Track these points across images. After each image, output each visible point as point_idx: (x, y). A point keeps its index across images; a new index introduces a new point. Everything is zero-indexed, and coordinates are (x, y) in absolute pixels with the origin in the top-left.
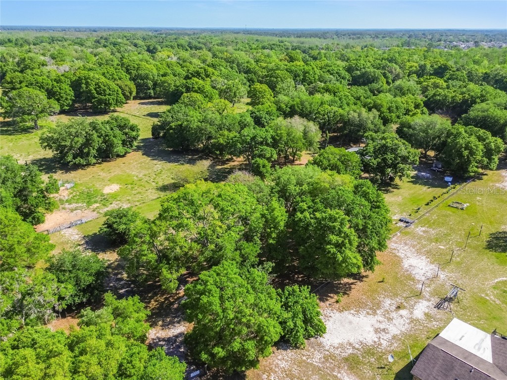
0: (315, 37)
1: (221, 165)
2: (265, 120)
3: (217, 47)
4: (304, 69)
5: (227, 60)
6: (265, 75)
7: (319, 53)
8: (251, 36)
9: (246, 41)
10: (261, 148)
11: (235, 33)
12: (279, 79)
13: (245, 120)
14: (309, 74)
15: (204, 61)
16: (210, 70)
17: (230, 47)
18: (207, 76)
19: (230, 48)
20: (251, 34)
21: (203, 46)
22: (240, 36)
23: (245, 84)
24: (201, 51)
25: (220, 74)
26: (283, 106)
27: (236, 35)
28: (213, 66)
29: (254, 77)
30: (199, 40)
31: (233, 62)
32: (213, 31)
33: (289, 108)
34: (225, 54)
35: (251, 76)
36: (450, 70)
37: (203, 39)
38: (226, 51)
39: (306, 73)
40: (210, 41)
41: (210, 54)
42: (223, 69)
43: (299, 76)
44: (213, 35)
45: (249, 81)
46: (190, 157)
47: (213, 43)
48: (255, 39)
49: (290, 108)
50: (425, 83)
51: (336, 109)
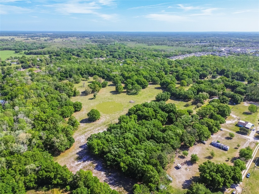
50: (223, 79)
51: (208, 89)
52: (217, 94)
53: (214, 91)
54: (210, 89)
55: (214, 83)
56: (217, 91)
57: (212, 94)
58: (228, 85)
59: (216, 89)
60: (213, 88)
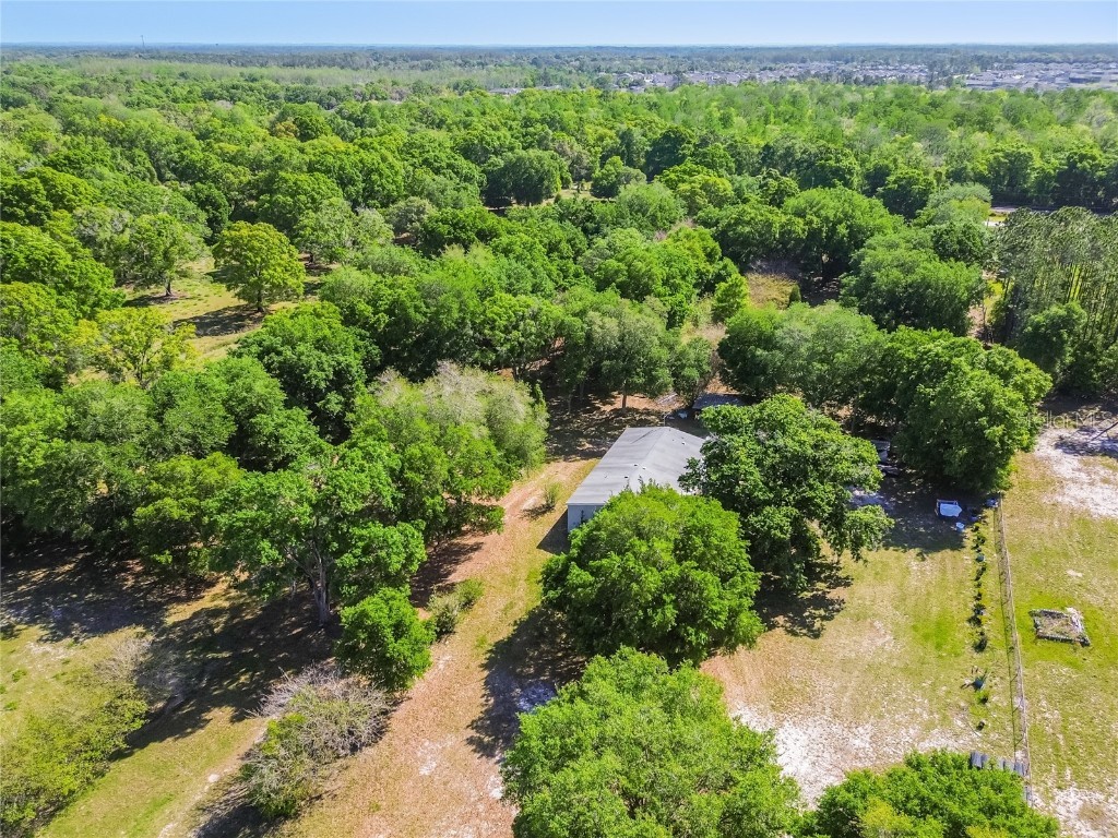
0: (329, 66)
1: (188, 600)
2: (319, 374)
3: (70, 97)
4: (361, 161)
5: (113, 140)
6: (249, 182)
7: (366, 110)
8: (163, 63)
9: (154, 79)
10: (361, 538)
11: (115, 56)
12: (303, 198)
13: (249, 389)
14: (381, 175)
15: (37, 147)
16: (65, 179)
17: (112, 96)
18: (59, 200)
19: (114, 101)
20: (160, 58)
21: (27, 96)
22: (131, 64)
23: (193, 219)
24: (21, 110)
25: (103, 191)
26: (364, 308)
27: (119, 62)
28: (72, 164)
29: (216, 192)
30: (11, 77)
31: (132, 143)
32: (50, 52)
33: (385, 311)
34: (104, 119)
35: (205, 188)
36: (689, 142)
37: (25, 74)
38: (104, 111)
39: (371, 172)
40: (48, 80)
41: (54, 124)
42: (106, 171)
43: (352, 182)
44: (52, 63)
45: (202, 204)
46: (39, 574)
47: (59, 87)
48: (178, 72)
49: (390, 312)
50: (683, 187)
51: (535, 302)
52: (664, 375)
53: (611, 323)
54: (556, 310)
55: (606, 230)
56: (659, 326)
57: (595, 371)
58: (745, 241)
59: (636, 288)
60: (601, 286)
